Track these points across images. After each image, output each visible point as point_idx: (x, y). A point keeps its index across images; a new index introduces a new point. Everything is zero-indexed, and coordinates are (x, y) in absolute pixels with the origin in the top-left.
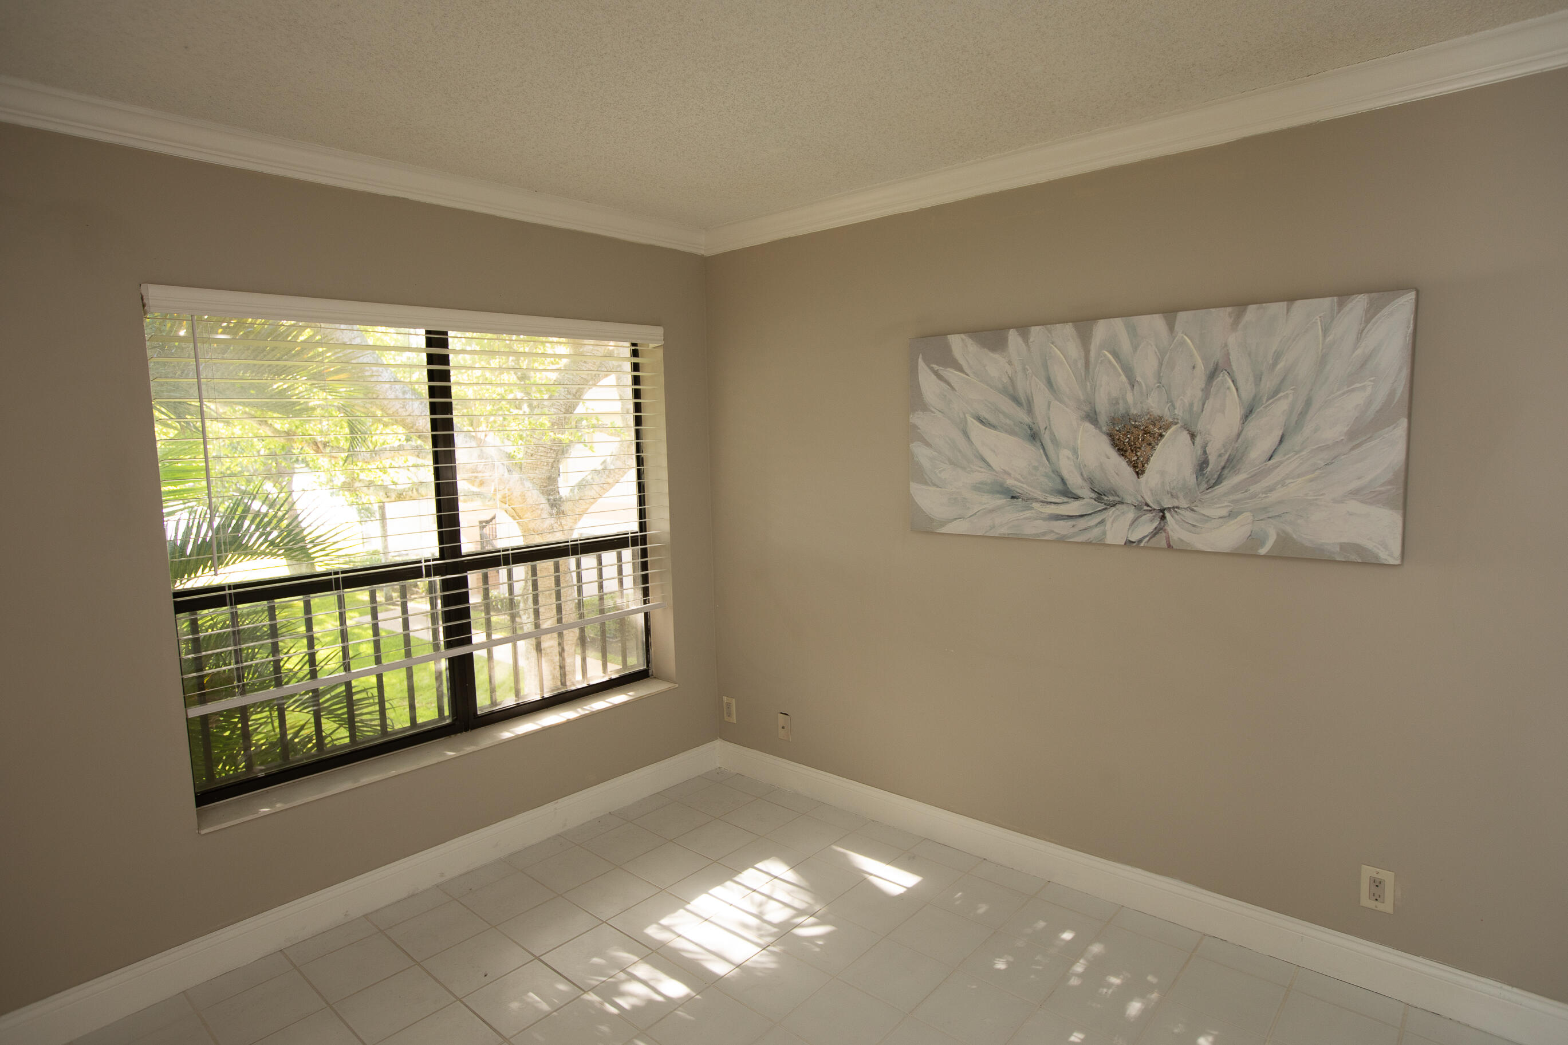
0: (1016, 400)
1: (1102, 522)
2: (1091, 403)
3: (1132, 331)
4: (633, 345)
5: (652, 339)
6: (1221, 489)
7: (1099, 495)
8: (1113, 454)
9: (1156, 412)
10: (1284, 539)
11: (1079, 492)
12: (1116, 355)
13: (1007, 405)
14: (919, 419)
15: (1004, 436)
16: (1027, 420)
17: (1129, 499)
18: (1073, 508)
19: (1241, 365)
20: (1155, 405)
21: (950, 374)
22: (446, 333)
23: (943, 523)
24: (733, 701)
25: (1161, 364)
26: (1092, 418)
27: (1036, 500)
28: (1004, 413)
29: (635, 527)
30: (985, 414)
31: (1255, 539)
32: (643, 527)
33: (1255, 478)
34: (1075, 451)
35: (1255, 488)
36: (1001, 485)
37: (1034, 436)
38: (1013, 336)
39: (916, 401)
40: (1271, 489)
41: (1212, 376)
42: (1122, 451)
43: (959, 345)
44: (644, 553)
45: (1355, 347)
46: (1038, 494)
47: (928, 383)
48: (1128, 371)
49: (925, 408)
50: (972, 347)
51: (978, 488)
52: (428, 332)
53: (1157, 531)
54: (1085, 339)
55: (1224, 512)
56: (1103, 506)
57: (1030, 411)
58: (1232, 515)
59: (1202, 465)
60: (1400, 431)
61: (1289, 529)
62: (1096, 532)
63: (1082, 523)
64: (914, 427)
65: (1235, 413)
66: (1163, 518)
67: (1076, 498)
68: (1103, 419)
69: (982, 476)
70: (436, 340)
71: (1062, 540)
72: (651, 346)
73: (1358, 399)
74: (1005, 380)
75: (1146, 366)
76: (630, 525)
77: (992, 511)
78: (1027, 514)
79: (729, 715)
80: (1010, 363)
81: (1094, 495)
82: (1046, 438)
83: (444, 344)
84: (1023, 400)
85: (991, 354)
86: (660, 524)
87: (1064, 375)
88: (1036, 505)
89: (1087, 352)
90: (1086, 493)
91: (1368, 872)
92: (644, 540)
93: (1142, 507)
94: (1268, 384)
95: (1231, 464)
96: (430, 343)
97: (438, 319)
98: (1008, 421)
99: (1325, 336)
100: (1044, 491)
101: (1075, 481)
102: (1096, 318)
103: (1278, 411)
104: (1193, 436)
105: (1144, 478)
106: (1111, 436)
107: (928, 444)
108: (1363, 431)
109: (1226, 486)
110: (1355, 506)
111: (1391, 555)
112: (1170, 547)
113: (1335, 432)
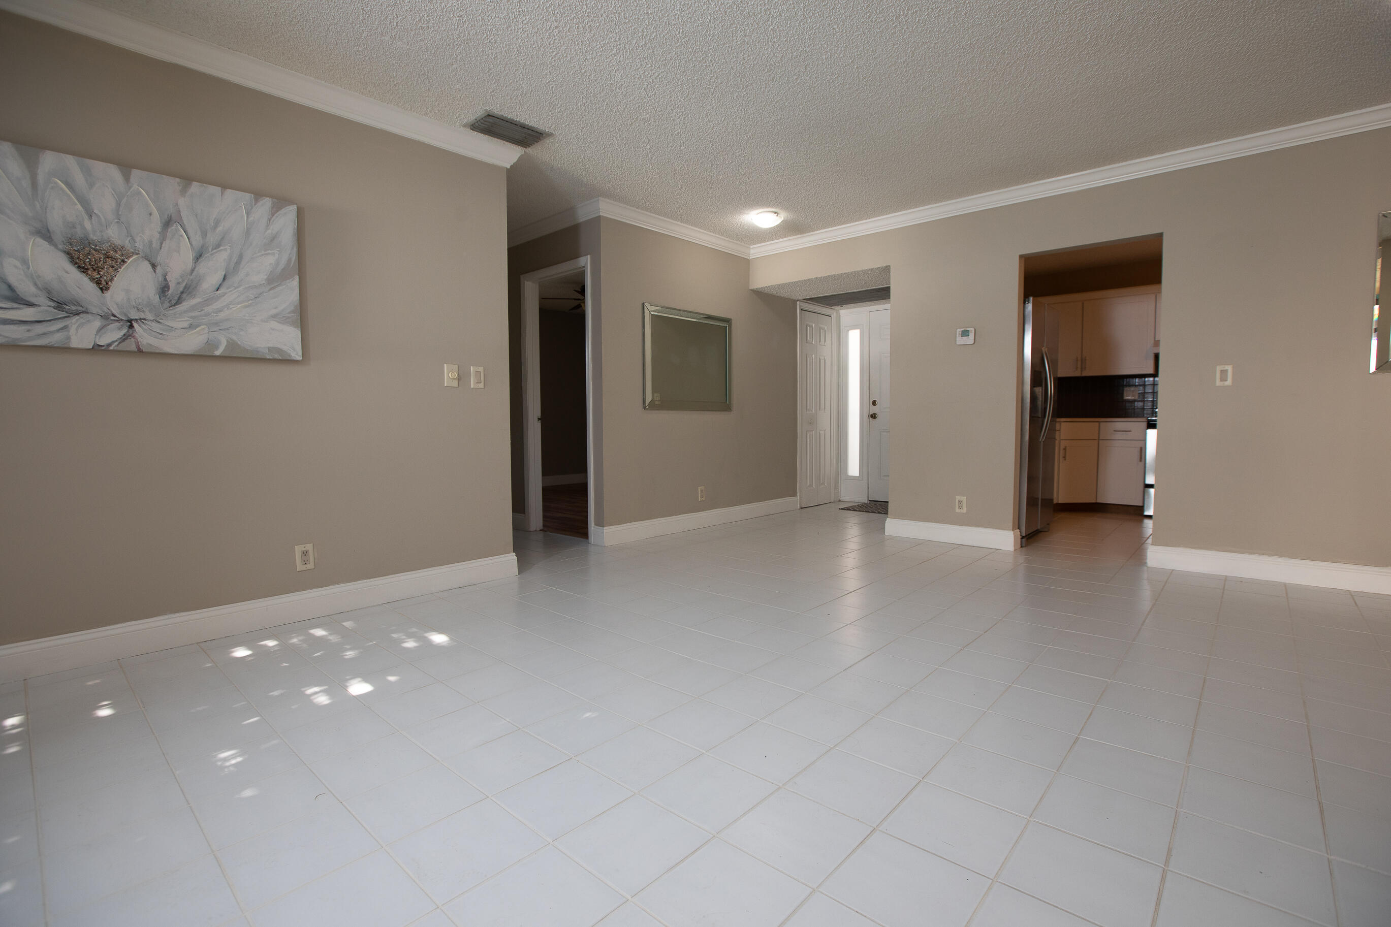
1: (65, 328)
2: (43, 222)
3: (85, 171)
6: (181, 308)
7: (59, 304)
8: (73, 270)
9: (116, 242)
10: (231, 344)
11: (33, 300)
12: (69, 185)
17: (94, 310)
18: (25, 313)
19: (190, 221)
20: (115, 235)
25: (118, 205)
26: (45, 235)
31: (211, 345)
33: (207, 302)
35: (208, 309)
40: (219, 310)
41: (167, 224)
42: (82, 269)
45: (267, 228)
48: (84, 202)
53: (126, 337)
54: (30, 163)
55: (186, 325)
56: (64, 314)
58: (191, 327)
59: (164, 288)
60: (295, 283)
61: (235, 338)
62: (58, 337)
65: (188, 255)
66: (131, 326)
67: (30, 304)
68: (58, 238)
71: (13, 344)
73: (271, 260)
75: (103, 203)
81: (52, 304)
87: (7, 190)
89: (33, 175)
91: (299, 549)
93: (109, 317)
94: (212, 239)
95: (188, 290)
99: (248, 216)
101: (27, 289)
103: (220, 259)
104: (154, 266)
105: (109, 294)
106: (68, 254)
108: (275, 280)
109: (185, 305)
110: (274, 324)
111: (297, 355)
112: (140, 351)
113: (259, 278)
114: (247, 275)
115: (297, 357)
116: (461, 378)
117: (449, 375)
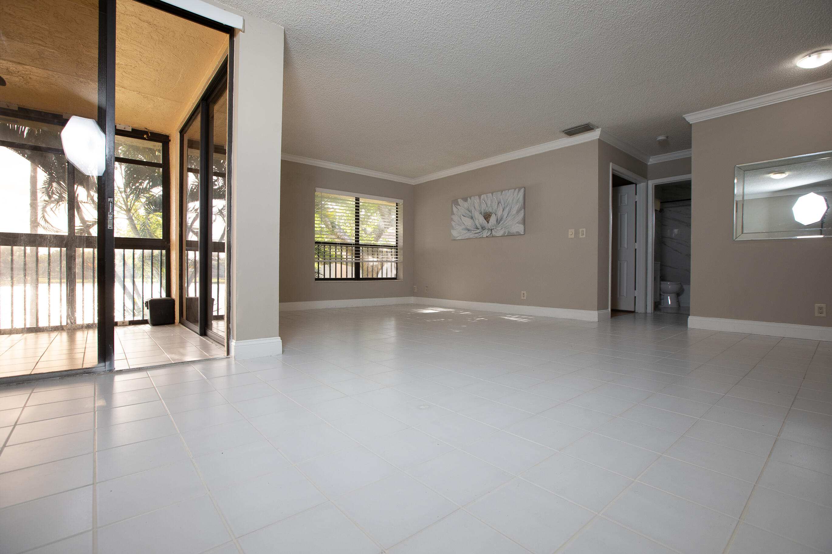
0: (469, 211)
1: (483, 233)
2: (481, 210)
3: (487, 197)
4: (397, 203)
5: (401, 202)
6: (500, 224)
7: (482, 228)
8: (484, 219)
9: (491, 211)
10: (509, 232)
11: (479, 228)
12: (484, 201)
13: (468, 212)
14: (453, 217)
15: (467, 218)
16: (471, 215)
17: (487, 228)
18: (478, 231)
19: (502, 202)
20: (490, 210)
21: (458, 207)
22: (359, 198)
23: (457, 237)
24: (416, 286)
25: (491, 202)
26: (481, 213)
27: (472, 230)
28: (467, 214)
29: (395, 243)
30: (464, 214)
31: (505, 233)
32: (397, 243)
33: (504, 222)
34: (478, 220)
35: (505, 223)
36: (467, 228)
37: (472, 218)
38: (469, 199)
39: (453, 214)
40: (507, 223)
41: (498, 204)
42: (485, 219)
43: (460, 201)
44: (397, 249)
45: (517, 197)
46: (473, 229)
47: (455, 209)
48: (486, 204)
49: (454, 214)
50: (462, 201)
51: (462, 229)
52: (356, 198)
53: (491, 233)
54: (480, 198)
55: (500, 229)
56: (483, 230)
57: (471, 213)
58: (502, 229)
59: (497, 220)
60: (523, 211)
61: (509, 230)
62: (482, 235)
63: (480, 234)
64: (452, 218)
65: (502, 210)
66: (492, 231)
67: (479, 229)
68: (483, 213)
69: (463, 227)
70: (357, 199)
71: (476, 238)
72: (401, 204)
73: (517, 206)
74: (467, 207)
75: (489, 203)
76: (394, 244)
77: (465, 234)
78: (471, 233)
79: (415, 290)
80: (468, 204)
81: (481, 228)
82: (474, 218)
83: (359, 200)
84: (470, 211)
85: (465, 203)
86: (401, 244)
87: (477, 206)
88: (472, 231)
89: (480, 201)
90: (480, 228)
91: (522, 292)
92: (397, 246)
93: (489, 229)
94: (506, 205)
95: (501, 220)
96: (356, 200)
97: (358, 195)
98: (467, 215)
99: (513, 195)
100: (474, 228)
101: (478, 226)
102: (482, 195)
103: (507, 210)
104: (496, 215)
105: (489, 224)
106: (484, 216)
107: (454, 222)
108: (518, 211)
109: (501, 223)
110: (517, 225)
111: (522, 233)
112: (493, 236)
113: (515, 212)
114: (512, 212)
115: (521, 233)
116: (577, 233)
117: (571, 233)
